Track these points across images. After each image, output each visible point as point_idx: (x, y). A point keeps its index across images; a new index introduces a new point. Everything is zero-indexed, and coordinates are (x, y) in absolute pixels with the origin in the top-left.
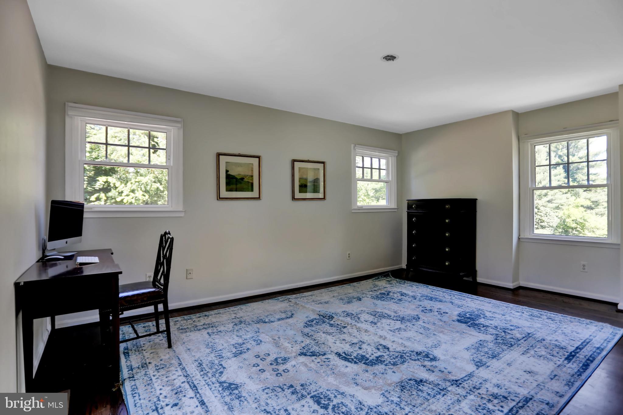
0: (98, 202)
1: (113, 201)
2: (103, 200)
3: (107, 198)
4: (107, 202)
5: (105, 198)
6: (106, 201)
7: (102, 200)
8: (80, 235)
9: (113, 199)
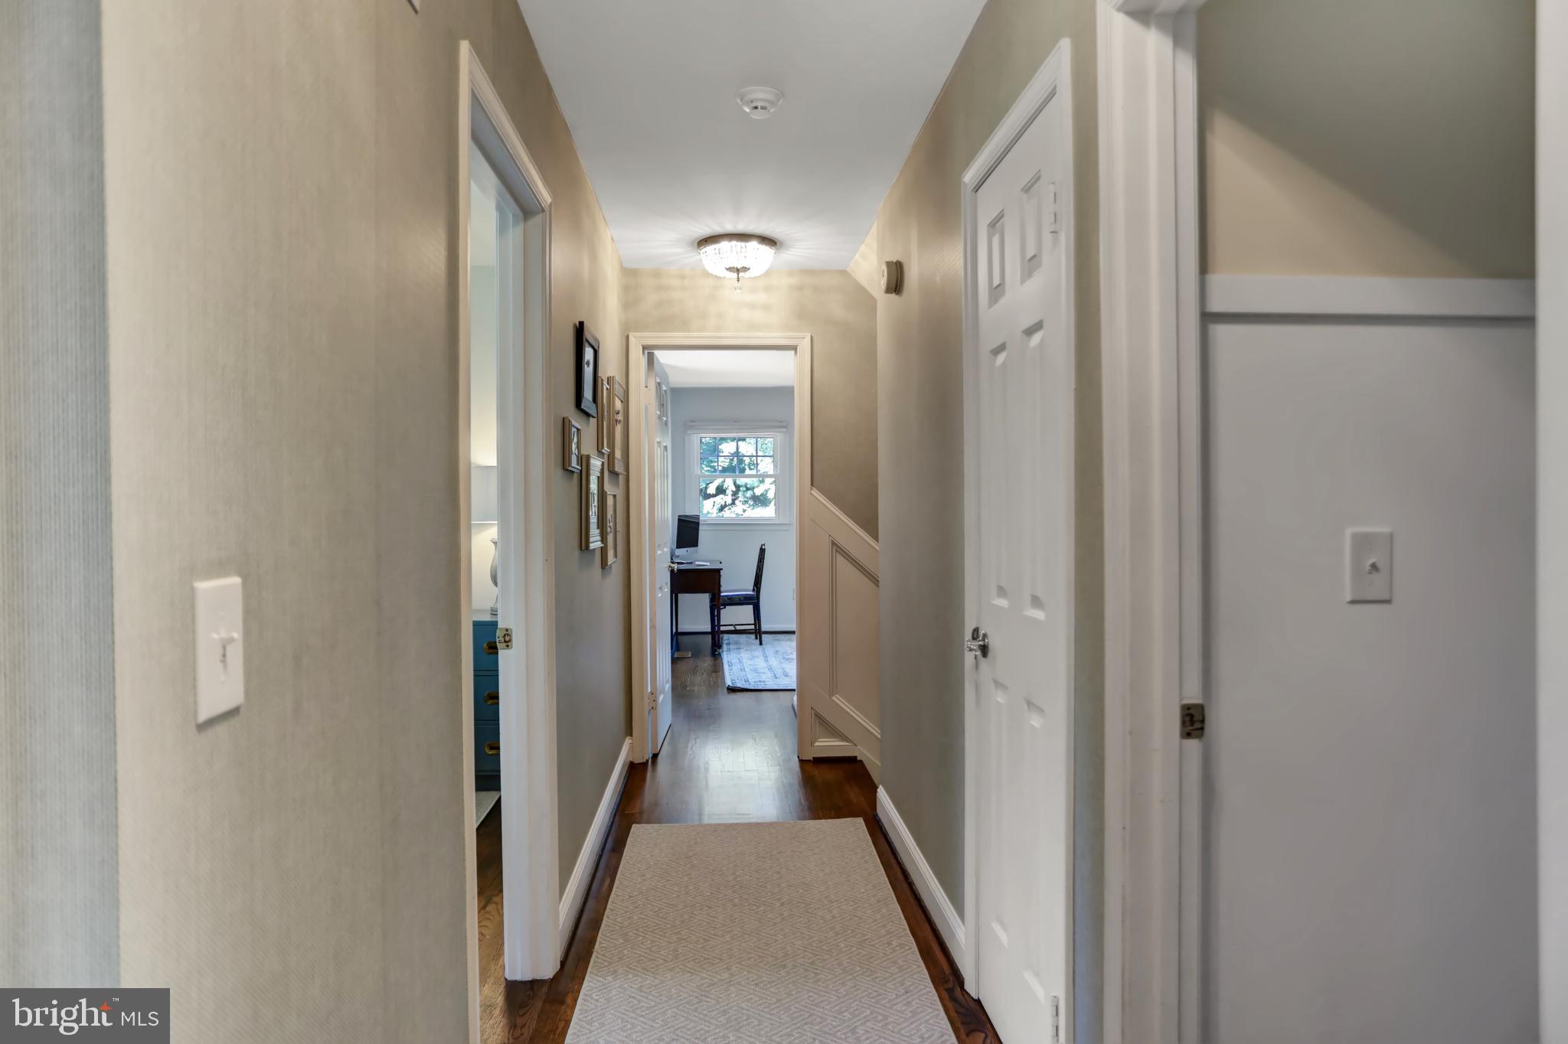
0: (721, 496)
1: (749, 494)
2: (729, 492)
3: (738, 487)
4: (738, 498)
5: (734, 489)
6: (735, 494)
7: (727, 491)
8: (697, 546)
9: (748, 489)
